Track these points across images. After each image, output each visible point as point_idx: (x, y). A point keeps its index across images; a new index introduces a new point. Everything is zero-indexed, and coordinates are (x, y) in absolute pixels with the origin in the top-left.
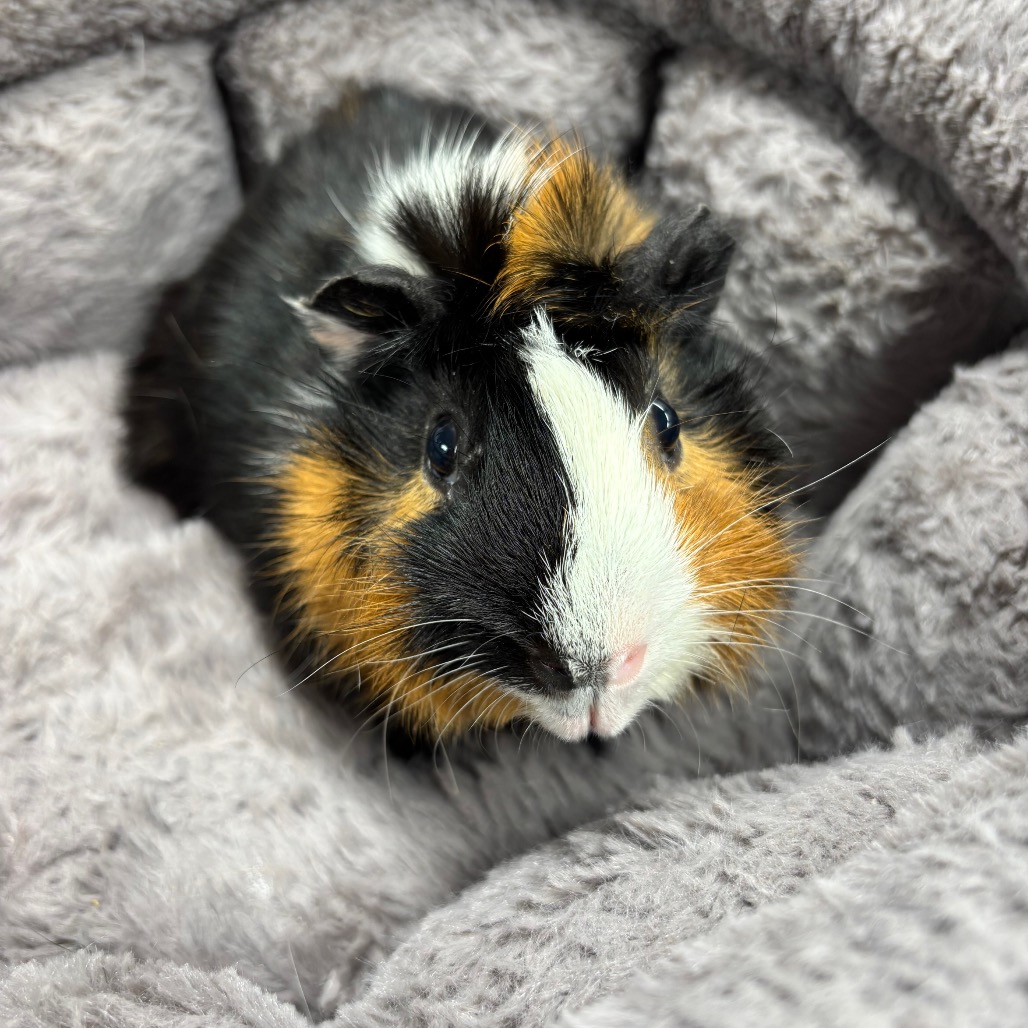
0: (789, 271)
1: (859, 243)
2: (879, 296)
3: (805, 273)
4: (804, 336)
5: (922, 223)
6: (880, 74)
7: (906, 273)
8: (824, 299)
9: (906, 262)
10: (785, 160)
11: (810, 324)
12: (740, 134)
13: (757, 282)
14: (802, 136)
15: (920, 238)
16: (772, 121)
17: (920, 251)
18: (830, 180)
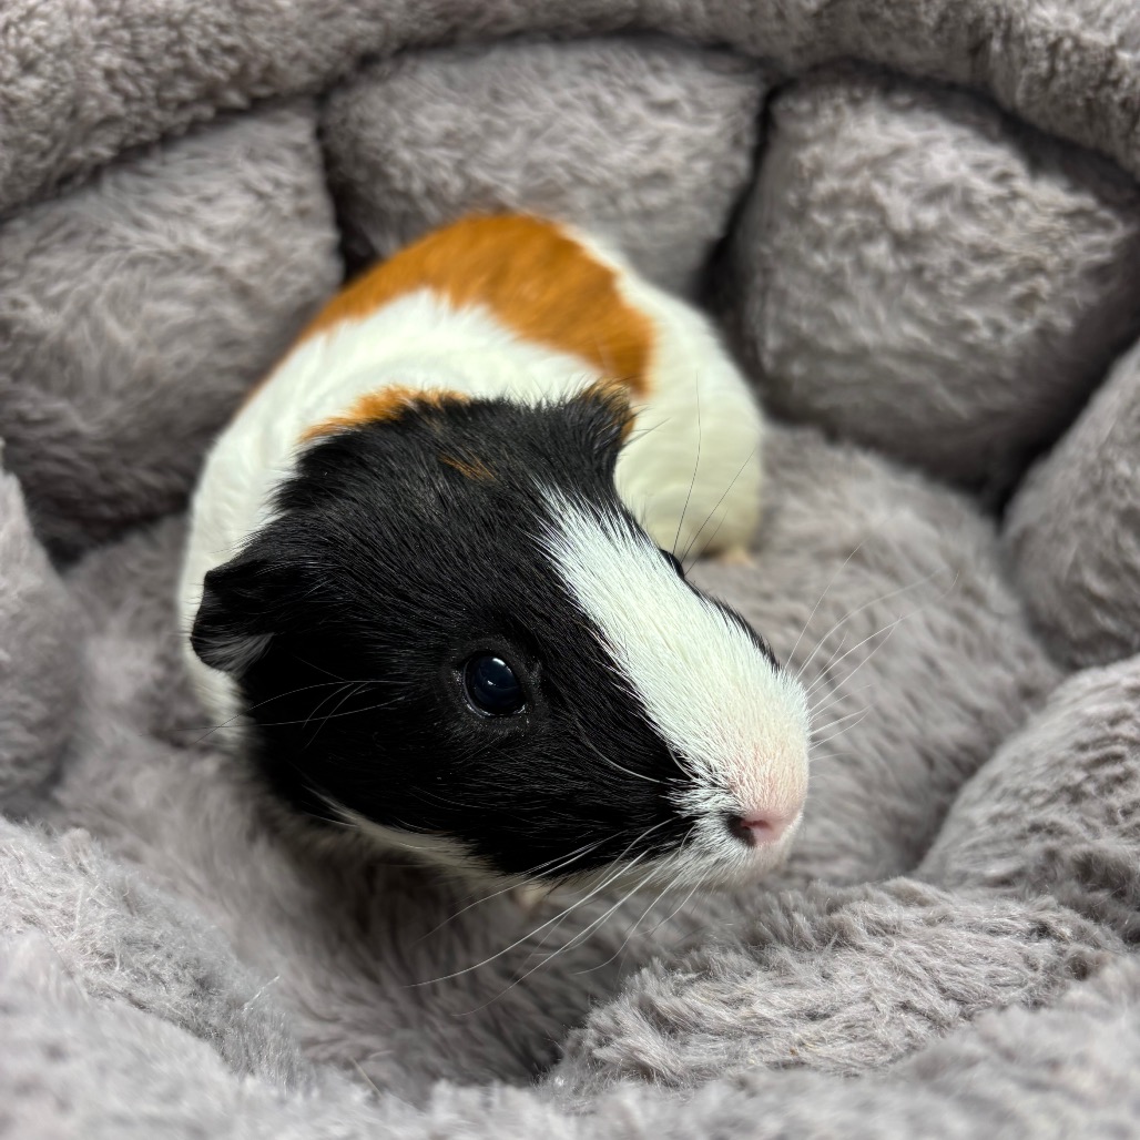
0: (979, 272)
1: (1052, 230)
2: (1075, 274)
3: (997, 271)
4: (999, 329)
5: (1105, 202)
6: (1044, 65)
7: (1098, 247)
8: (1018, 289)
9: (1098, 237)
10: (952, 166)
11: (1005, 319)
12: (898, 152)
13: (945, 290)
14: (959, 143)
15: (1105, 214)
16: (928, 134)
17: (1106, 226)
18: (1003, 178)
